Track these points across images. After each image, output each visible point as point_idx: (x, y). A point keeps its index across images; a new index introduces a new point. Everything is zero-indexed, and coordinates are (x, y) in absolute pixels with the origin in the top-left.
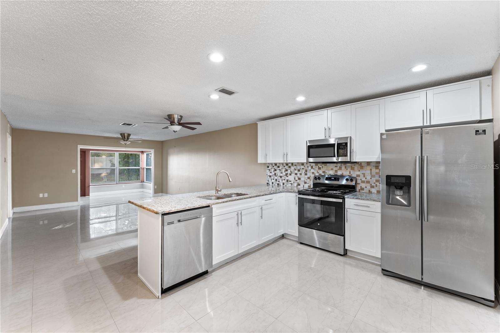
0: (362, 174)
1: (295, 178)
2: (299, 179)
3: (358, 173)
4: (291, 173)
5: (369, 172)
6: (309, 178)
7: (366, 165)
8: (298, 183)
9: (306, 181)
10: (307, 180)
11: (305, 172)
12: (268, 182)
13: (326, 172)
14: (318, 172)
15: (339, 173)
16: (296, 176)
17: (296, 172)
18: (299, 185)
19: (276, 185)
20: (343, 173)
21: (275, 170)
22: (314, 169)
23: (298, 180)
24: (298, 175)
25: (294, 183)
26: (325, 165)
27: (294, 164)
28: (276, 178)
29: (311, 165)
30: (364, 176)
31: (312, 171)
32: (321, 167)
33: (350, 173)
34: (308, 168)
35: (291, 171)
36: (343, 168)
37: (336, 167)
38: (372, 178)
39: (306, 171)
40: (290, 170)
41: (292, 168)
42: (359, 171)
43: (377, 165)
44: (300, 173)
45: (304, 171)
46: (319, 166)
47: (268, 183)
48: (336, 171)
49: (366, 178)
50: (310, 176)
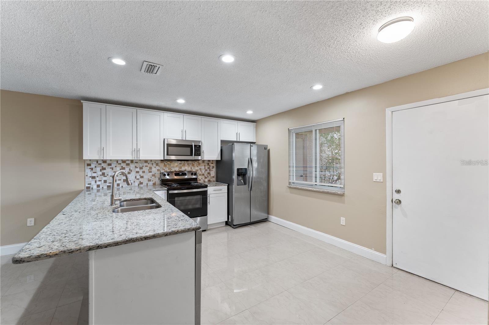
0: (200, 169)
1: (136, 177)
2: (142, 177)
3: (197, 168)
4: (130, 171)
5: (204, 167)
6: (153, 175)
7: (202, 162)
8: (140, 181)
9: (150, 179)
10: (151, 177)
11: (148, 170)
12: (89, 186)
13: (171, 169)
14: (164, 169)
15: (183, 169)
16: (137, 174)
17: (138, 170)
18: (141, 183)
19: (105, 187)
20: (186, 169)
21: (104, 169)
22: (159, 166)
23: (140, 179)
24: (141, 173)
25: (134, 182)
26: (171, 163)
27: (134, 161)
28: (105, 179)
29: (156, 162)
30: (201, 171)
31: (158, 168)
32: (167, 164)
33: (191, 169)
34: (152, 165)
35: (130, 169)
36: (186, 165)
37: (180, 164)
38: (206, 172)
39: (151, 168)
40: (128, 168)
41: (132, 166)
42: (198, 167)
43: (209, 162)
44: (143, 171)
45: (148, 168)
46: (164, 164)
47: (88, 188)
48: (181, 168)
49: (202, 172)
50: (155, 173)
